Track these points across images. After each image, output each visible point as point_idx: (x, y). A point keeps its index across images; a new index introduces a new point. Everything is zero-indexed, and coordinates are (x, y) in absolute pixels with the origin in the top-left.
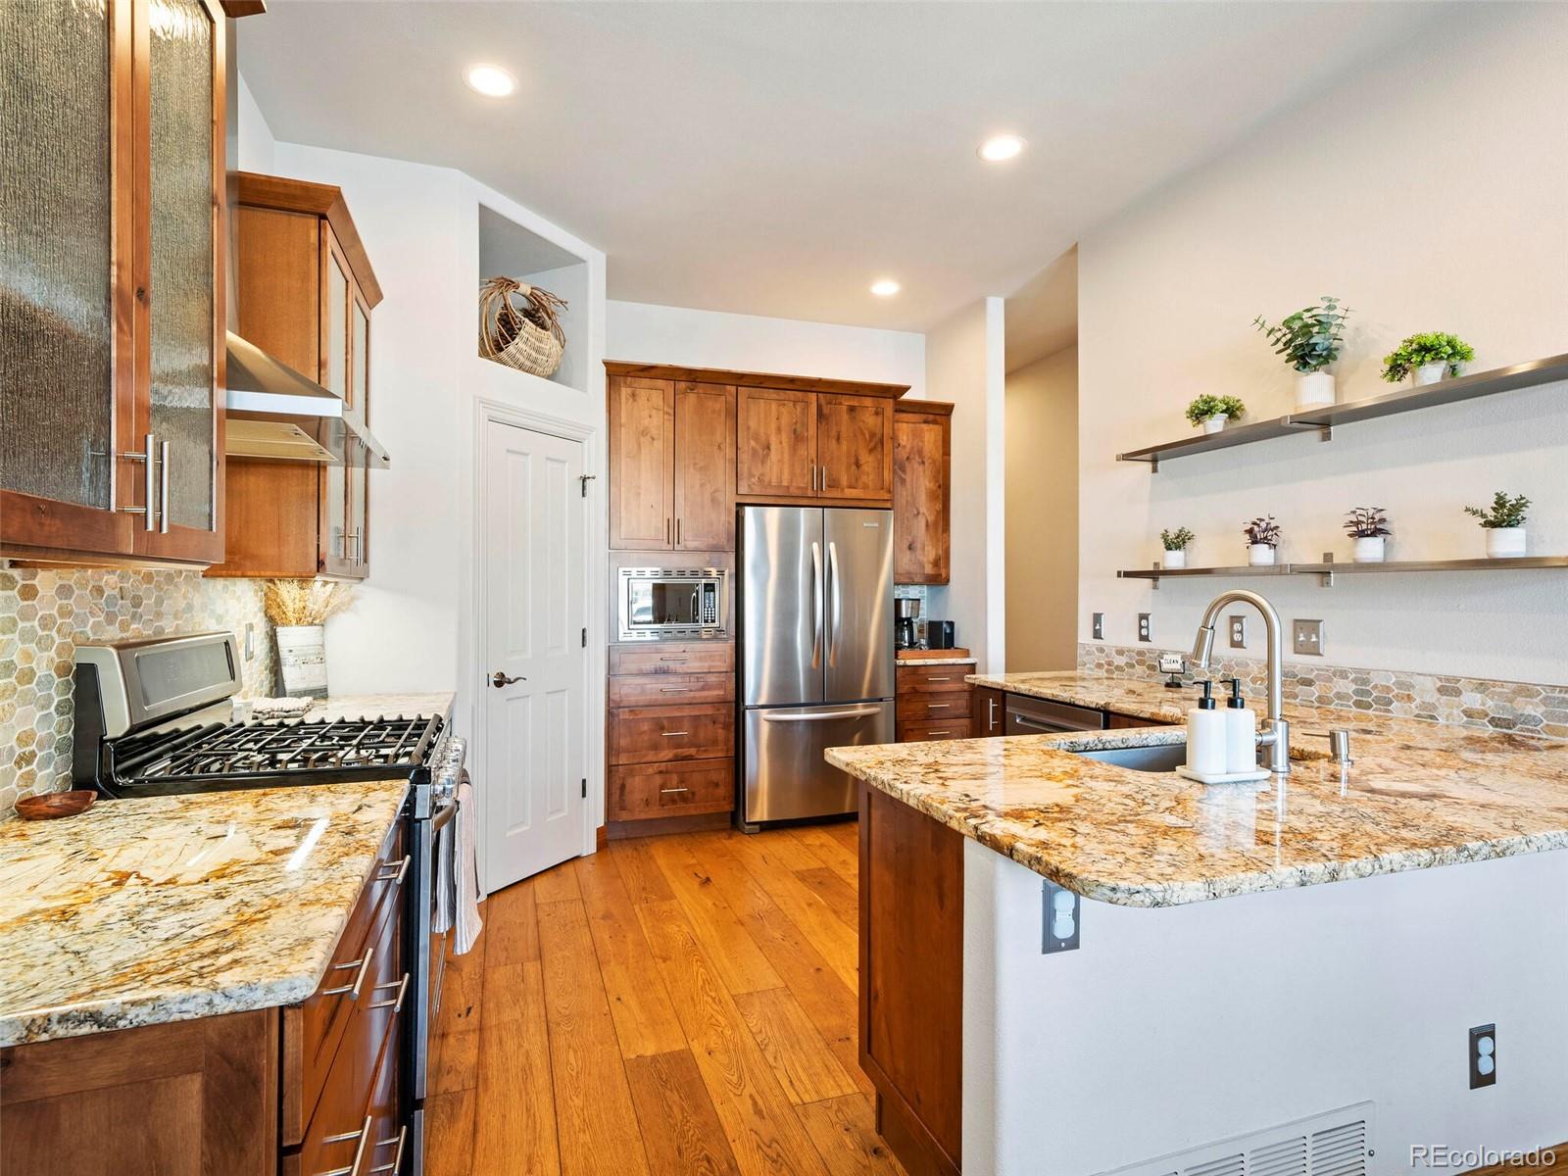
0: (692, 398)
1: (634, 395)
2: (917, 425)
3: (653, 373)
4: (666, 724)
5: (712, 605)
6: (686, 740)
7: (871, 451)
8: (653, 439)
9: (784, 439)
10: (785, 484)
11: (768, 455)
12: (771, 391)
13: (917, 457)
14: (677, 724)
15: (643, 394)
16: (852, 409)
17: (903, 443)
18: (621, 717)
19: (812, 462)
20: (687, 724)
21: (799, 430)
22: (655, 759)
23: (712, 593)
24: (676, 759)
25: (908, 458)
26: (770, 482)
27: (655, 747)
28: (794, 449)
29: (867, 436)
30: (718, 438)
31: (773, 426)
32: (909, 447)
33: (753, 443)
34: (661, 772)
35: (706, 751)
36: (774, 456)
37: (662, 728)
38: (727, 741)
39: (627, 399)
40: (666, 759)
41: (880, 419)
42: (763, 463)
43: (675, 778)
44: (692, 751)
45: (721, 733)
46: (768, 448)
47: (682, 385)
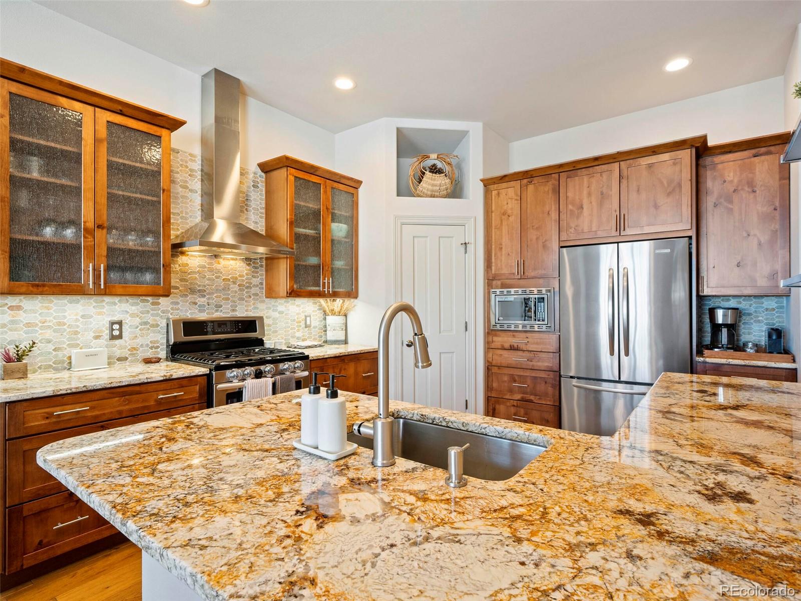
0: (531, 188)
1: (498, 194)
2: (746, 161)
3: (507, 179)
4: (517, 378)
5: (542, 310)
6: (528, 390)
7: (669, 194)
8: (509, 216)
9: (593, 199)
10: (594, 229)
11: (581, 212)
12: (584, 170)
13: (746, 188)
14: (522, 379)
15: (503, 192)
16: (650, 166)
17: (728, 179)
18: (493, 371)
19: (616, 211)
20: (529, 381)
21: (604, 191)
22: (510, 398)
23: (542, 304)
24: (523, 400)
25: (735, 191)
26: (583, 230)
27: (511, 391)
28: (601, 204)
29: (665, 183)
30: (547, 208)
31: (585, 192)
32: (736, 181)
33: (570, 207)
34: (514, 406)
35: (539, 399)
36: (586, 211)
37: (515, 381)
38: (554, 396)
39: (495, 197)
40: (516, 399)
41: (677, 168)
42: (578, 218)
43: (522, 411)
44: (532, 398)
45: (550, 390)
46: (582, 207)
47: (525, 181)
